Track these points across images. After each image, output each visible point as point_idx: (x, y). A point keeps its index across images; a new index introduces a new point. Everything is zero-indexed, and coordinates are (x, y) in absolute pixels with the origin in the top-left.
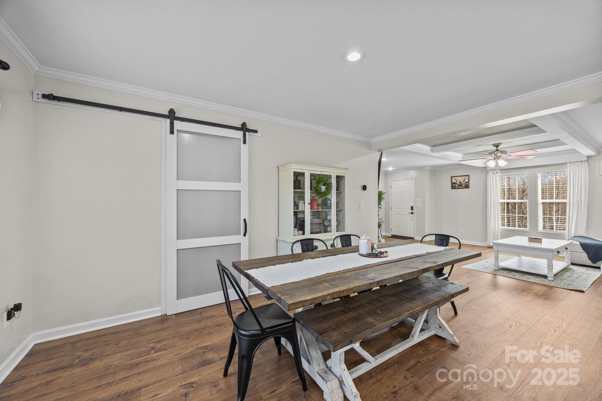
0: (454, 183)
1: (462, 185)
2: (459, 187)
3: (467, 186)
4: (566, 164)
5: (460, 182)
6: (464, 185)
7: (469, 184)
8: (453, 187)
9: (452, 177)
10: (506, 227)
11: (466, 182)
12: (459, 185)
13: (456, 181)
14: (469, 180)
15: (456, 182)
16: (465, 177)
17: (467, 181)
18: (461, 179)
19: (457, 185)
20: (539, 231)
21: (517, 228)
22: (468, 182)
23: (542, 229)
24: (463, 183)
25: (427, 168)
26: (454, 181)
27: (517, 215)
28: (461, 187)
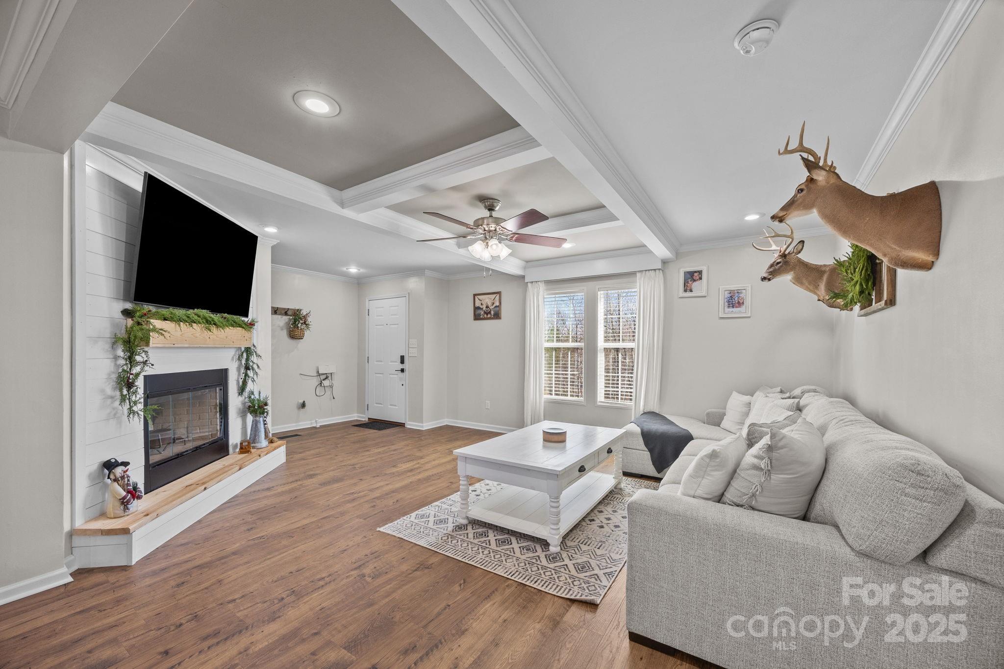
0: (479, 308)
1: (490, 313)
2: (485, 315)
3: (497, 316)
4: (633, 274)
5: (487, 307)
6: (492, 313)
7: (501, 311)
8: (477, 317)
9: (475, 295)
10: (554, 397)
11: (496, 307)
12: (485, 313)
13: (481, 304)
14: (500, 303)
15: (481, 307)
16: (495, 295)
17: (497, 304)
18: (487, 300)
19: (482, 313)
20: (600, 404)
21: (569, 398)
22: (499, 307)
23: (603, 399)
24: (492, 307)
25: (427, 272)
26: (478, 304)
27: (569, 373)
28: (489, 316)
